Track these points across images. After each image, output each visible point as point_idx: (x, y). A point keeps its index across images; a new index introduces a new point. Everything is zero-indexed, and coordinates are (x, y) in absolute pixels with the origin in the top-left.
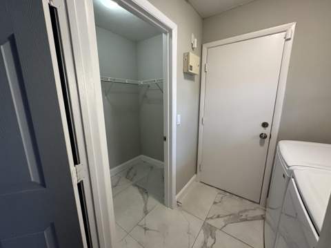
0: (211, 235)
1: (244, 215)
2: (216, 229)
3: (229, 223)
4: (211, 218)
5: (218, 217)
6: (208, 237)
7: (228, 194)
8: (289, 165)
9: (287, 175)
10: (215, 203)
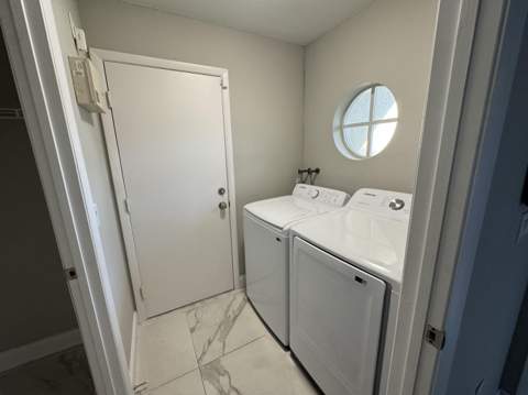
0: (219, 374)
1: (230, 313)
2: (217, 360)
3: (225, 338)
4: (204, 353)
5: (210, 343)
6: (218, 381)
7: (198, 304)
8: (281, 226)
9: (283, 237)
10: (192, 330)
